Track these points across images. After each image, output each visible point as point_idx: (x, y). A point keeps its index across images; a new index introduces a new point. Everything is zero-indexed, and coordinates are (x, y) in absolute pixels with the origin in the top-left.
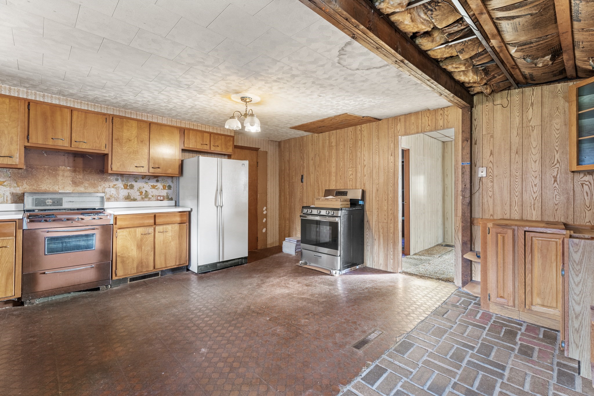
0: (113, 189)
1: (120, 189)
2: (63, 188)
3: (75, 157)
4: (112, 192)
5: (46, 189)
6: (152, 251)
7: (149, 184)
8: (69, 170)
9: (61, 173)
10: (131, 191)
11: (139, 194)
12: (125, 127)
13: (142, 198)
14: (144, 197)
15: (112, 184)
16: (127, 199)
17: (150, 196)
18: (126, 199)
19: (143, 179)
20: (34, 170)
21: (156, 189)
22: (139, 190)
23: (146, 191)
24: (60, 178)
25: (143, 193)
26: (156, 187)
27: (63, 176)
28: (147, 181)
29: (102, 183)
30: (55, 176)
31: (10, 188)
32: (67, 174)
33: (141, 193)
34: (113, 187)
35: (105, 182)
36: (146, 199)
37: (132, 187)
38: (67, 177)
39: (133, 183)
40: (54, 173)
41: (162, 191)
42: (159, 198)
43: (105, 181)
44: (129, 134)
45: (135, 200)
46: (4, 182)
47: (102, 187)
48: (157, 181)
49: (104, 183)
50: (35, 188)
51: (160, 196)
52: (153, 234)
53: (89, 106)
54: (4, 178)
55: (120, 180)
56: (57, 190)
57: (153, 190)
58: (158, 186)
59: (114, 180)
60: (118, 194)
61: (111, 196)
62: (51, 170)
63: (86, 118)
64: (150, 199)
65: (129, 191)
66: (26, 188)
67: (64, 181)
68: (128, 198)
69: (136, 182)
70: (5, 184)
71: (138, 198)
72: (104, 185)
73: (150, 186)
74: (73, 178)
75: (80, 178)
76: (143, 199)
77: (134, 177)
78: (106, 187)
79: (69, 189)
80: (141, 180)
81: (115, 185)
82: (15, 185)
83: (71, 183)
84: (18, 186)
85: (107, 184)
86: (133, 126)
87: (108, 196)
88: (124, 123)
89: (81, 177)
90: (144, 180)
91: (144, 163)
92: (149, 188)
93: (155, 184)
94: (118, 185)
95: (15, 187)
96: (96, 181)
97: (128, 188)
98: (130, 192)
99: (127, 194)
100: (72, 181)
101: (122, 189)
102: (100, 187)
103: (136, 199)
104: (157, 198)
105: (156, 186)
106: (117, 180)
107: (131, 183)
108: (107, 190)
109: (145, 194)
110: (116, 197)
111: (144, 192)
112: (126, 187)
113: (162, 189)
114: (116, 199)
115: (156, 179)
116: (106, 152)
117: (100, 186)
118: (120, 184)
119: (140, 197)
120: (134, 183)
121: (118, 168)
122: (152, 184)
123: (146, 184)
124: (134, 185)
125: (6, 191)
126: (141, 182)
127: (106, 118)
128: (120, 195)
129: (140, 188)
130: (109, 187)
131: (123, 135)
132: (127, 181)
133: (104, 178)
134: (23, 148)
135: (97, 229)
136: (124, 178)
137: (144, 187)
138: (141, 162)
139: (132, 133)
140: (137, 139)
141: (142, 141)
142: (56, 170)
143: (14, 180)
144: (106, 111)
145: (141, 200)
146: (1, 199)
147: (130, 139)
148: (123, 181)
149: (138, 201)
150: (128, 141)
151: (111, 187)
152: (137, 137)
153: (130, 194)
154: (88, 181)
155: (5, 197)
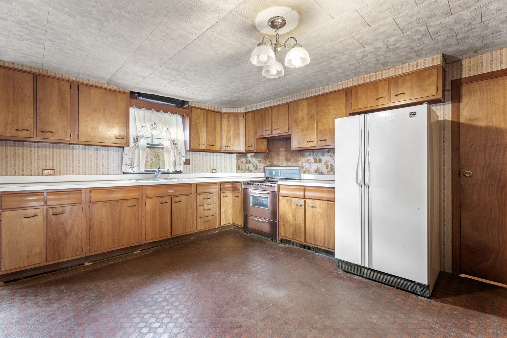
0: (307, 163)
1: (312, 163)
2: (282, 163)
3: (287, 140)
4: (307, 166)
5: (275, 164)
6: (303, 223)
8: (284, 150)
9: (281, 153)
10: (319, 165)
11: (326, 167)
12: (300, 108)
13: (328, 172)
14: (329, 170)
15: (306, 159)
19: (328, 152)
20: (271, 152)
22: (326, 164)
24: (280, 157)
25: (329, 167)
27: (282, 155)
28: (332, 154)
30: (278, 155)
31: (263, 164)
32: (283, 153)
33: (327, 166)
34: (307, 162)
36: (331, 173)
37: (320, 161)
38: (283, 155)
40: (278, 153)
43: (303, 157)
44: (302, 113)
45: (322, 173)
49: (302, 159)
50: (271, 163)
52: (304, 206)
53: (280, 100)
54: (261, 158)
56: (279, 164)
59: (308, 155)
60: (311, 167)
61: (306, 169)
62: (277, 151)
63: (278, 110)
64: (334, 173)
65: (318, 165)
66: (268, 164)
67: (282, 159)
68: (317, 171)
69: (323, 156)
70: (262, 162)
71: (325, 171)
74: (286, 156)
75: (289, 156)
77: (322, 152)
78: (303, 162)
79: (284, 164)
80: (327, 154)
81: (309, 160)
82: (265, 162)
83: (285, 159)
85: (303, 159)
86: (305, 105)
87: (304, 169)
88: (299, 105)
89: (290, 155)
90: (330, 154)
96: (297, 158)
97: (317, 162)
98: (319, 166)
99: (317, 168)
100: (286, 158)
101: (313, 163)
102: (299, 162)
103: (323, 173)
106: (310, 155)
107: (319, 157)
108: (304, 164)
109: (330, 167)
110: (309, 170)
111: (330, 166)
114: (309, 172)
116: (289, 133)
117: (300, 161)
118: (312, 159)
119: (326, 170)
120: (321, 157)
121: (296, 145)
123: (331, 157)
124: (322, 159)
125: (261, 166)
126: (328, 156)
127: (289, 106)
128: (312, 168)
129: (326, 162)
130: (305, 162)
131: (298, 116)
132: (316, 155)
133: (302, 154)
134: (255, 140)
135: (270, 194)
136: (315, 153)
137: (330, 160)
138: (311, 137)
139: (304, 112)
140: (308, 116)
141: (311, 117)
142: (279, 151)
143: (264, 159)
144: (289, 100)
145: (327, 173)
146: (260, 171)
147: (303, 118)
148: (313, 156)
149: (324, 174)
150: (302, 120)
151: (306, 161)
152: (308, 114)
153: (319, 167)
154: (293, 157)
155: (262, 169)
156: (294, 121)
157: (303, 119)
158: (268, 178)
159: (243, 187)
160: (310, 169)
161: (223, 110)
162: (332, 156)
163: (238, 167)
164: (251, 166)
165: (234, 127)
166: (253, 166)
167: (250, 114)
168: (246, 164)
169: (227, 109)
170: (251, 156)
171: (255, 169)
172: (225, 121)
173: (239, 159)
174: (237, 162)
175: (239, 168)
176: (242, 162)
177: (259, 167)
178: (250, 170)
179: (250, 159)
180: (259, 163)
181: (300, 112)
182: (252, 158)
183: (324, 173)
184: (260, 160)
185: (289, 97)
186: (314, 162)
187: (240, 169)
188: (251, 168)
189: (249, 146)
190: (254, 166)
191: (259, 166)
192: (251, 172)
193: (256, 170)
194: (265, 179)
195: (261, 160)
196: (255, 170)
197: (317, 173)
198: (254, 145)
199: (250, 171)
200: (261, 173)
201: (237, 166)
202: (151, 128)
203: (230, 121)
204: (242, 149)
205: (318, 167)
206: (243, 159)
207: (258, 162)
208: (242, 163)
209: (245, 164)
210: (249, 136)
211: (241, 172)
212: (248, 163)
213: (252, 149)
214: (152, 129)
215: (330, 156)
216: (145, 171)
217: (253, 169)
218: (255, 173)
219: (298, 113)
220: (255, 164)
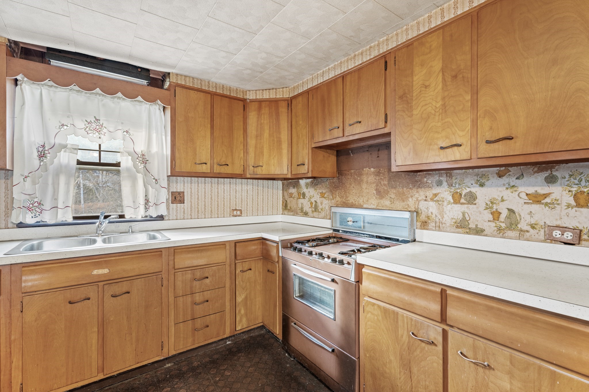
0: (431, 203)
1: (445, 203)
2: (368, 202)
3: (379, 150)
4: (431, 210)
5: (352, 202)
7: (521, 189)
8: (373, 172)
9: (364, 177)
11: (491, 217)
13: (500, 229)
14: (503, 225)
15: (430, 193)
16: (461, 227)
17: (523, 225)
18: (457, 227)
19: (500, 176)
20: (343, 177)
21: (546, 204)
22: (491, 208)
23: (511, 211)
24: (364, 186)
25: (503, 217)
26: (548, 200)
27: (367, 182)
28: (513, 181)
29: (414, 191)
30: (360, 182)
31: (328, 201)
32: (372, 178)
33: (496, 215)
34: (432, 200)
35: (419, 190)
36: (510, 233)
37: (472, 198)
38: (371, 183)
39: (473, 190)
40: (359, 178)
41: (572, 212)
42: (557, 234)
43: (419, 187)
44: (424, 72)
45: (479, 232)
46: (325, 193)
47: (414, 199)
48: (551, 180)
49: (417, 192)
50: (345, 201)
51: (564, 229)
52: (440, 348)
54: (325, 189)
55: (445, 184)
56: (362, 203)
57: (535, 207)
58: (553, 196)
59: (434, 184)
60: (442, 213)
61: (428, 218)
62: (356, 175)
63: (359, 78)
64: (522, 234)
65: (464, 208)
66: (338, 201)
67: (368, 191)
68: (462, 225)
69: (482, 185)
70: (326, 196)
71: (490, 227)
72: (417, 195)
73: (523, 195)
74: (377, 185)
75: (385, 185)
76: (500, 232)
77: (477, 175)
78: (420, 198)
79: (373, 203)
80: (494, 180)
81: (436, 195)
82: (331, 197)
83: (375, 192)
84: (333, 199)
85: (421, 194)
87: (423, 217)
89: (386, 183)
90: (505, 180)
91: (461, 133)
92: (522, 201)
93: (543, 190)
94: (442, 196)
95: (331, 200)
96: (405, 189)
97: (462, 201)
98: (466, 210)
99: (460, 216)
100: (376, 190)
101: (449, 203)
102: (410, 200)
103: (482, 231)
104: (551, 234)
105: (546, 196)
106: (439, 184)
107: (468, 190)
108: (423, 206)
109: (508, 217)
110: (437, 220)
111: (504, 213)
112: (457, 199)
113: (569, 206)
114: (438, 224)
115: (546, 174)
116: (386, 130)
117: (412, 197)
118: (445, 192)
119: (493, 224)
120: (476, 189)
121: (405, 158)
122: (531, 190)
123: (509, 191)
124: (478, 194)
125: (325, 204)
126: (497, 186)
127: (386, 62)
128: (445, 216)
129: (492, 203)
130: (426, 200)
131: (413, 81)
132: (460, 184)
133: (417, 181)
134: (310, 151)
135: (336, 283)
136: (454, 178)
137: (505, 198)
139: (431, 67)
140: (443, 74)
141: (455, 77)
142: (360, 175)
143: (331, 191)
144: (386, 47)
145: (495, 233)
146: (323, 214)
147: (427, 83)
148: (450, 185)
149: (486, 235)
150: (424, 89)
151: (428, 198)
152: (443, 70)
153: (466, 215)
154: (395, 188)
155: (326, 212)
156: (401, 97)
157: (426, 87)
158: (338, 231)
159: (281, 255)
160: (439, 217)
161: (248, 95)
162: (513, 186)
163: (284, 205)
164: (305, 203)
165: (270, 128)
166: (309, 203)
167: (300, 99)
168: (298, 199)
169: (256, 93)
170: (307, 185)
171: (314, 209)
172: (252, 117)
173: (286, 190)
174: (283, 196)
175: (286, 206)
176: (291, 195)
177: (320, 207)
178: (304, 211)
179: (304, 190)
180: (321, 199)
181: (417, 69)
182: (307, 188)
183: (485, 233)
184: (322, 192)
185: (387, 40)
186: (452, 201)
187: (289, 208)
188: (307, 208)
189: (298, 165)
190: (311, 203)
191: (322, 203)
192: (306, 214)
193: (315, 211)
194: (331, 231)
195: (324, 192)
196: (313, 211)
197: (460, 230)
199: (304, 213)
200: (323, 218)
201: (283, 202)
202: (87, 129)
203: (263, 116)
204: (285, 172)
205: (464, 214)
206: (293, 190)
207: (319, 196)
208: (291, 197)
209: (296, 198)
210: (298, 144)
211: (289, 213)
212: (301, 197)
213: (303, 170)
214: (90, 132)
215: (507, 186)
216: (75, 218)
217: (310, 209)
218: (314, 217)
219: (412, 74)
220: (313, 200)
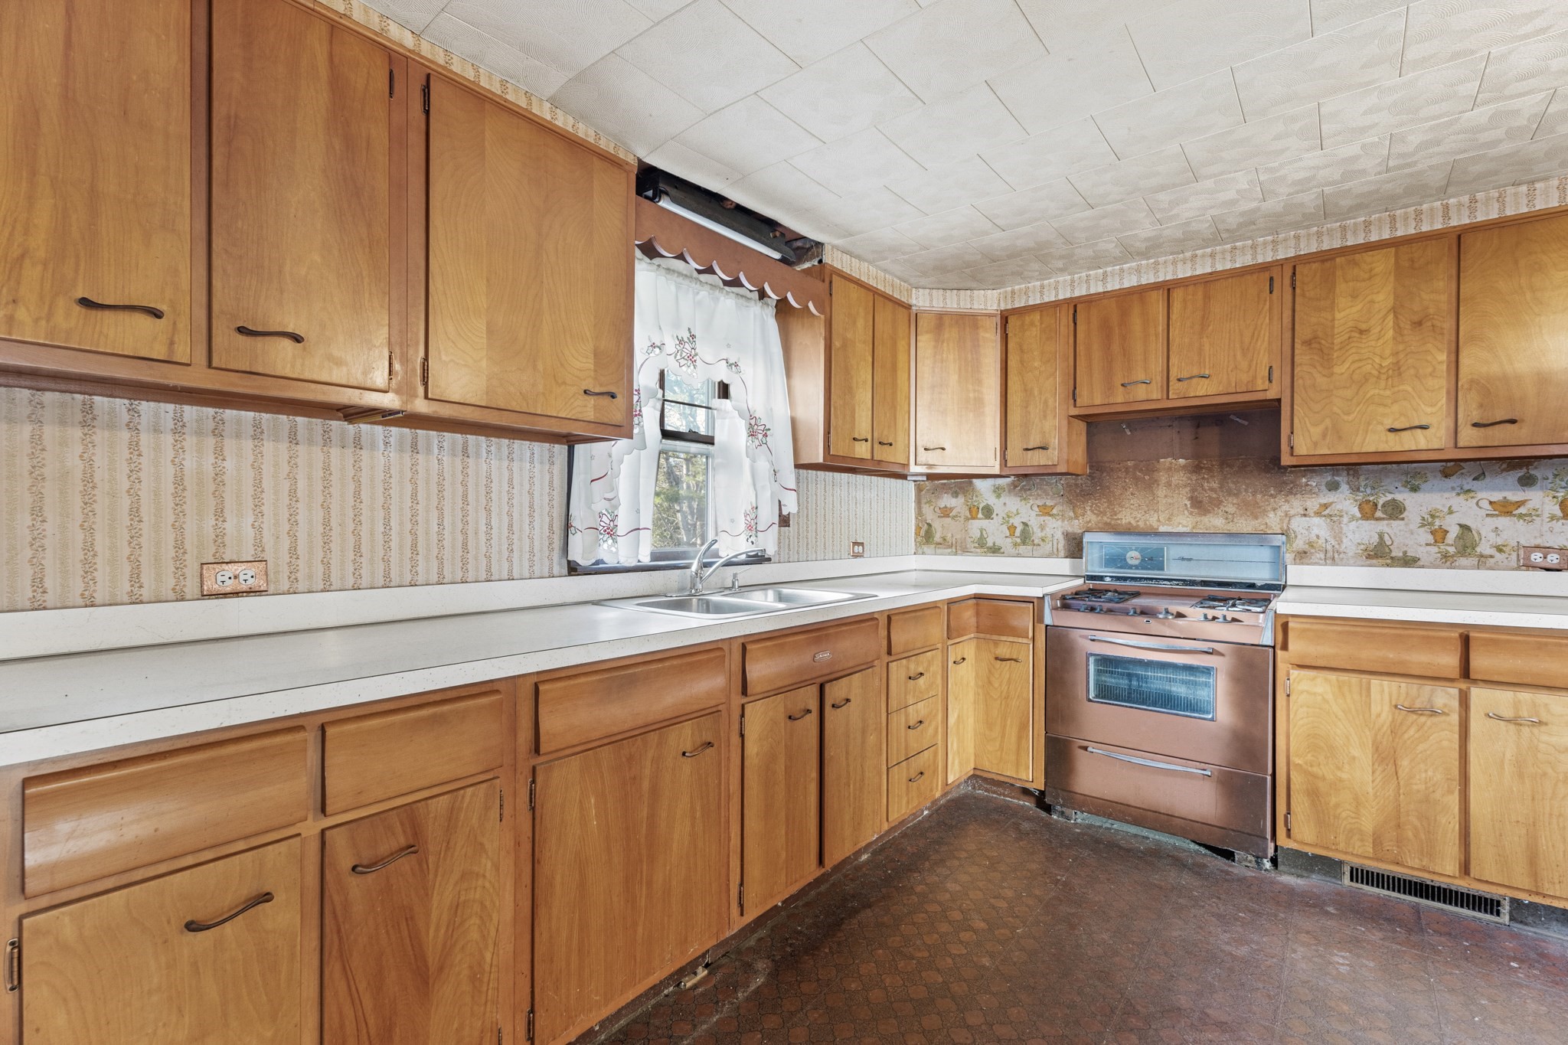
0: (1316, 520)
1: (1345, 519)
2: (1169, 519)
4: (1316, 531)
5: (1130, 523)
6: (1450, 792)
7: (1480, 495)
8: (1184, 467)
9: (1163, 477)
10: (1394, 530)
11: (1430, 539)
12: (1341, 287)
13: (1445, 556)
14: (1452, 550)
15: (1313, 503)
16: (1376, 556)
17: (1484, 548)
18: (1369, 557)
19: (1446, 475)
20: (1105, 474)
21: (1521, 516)
22: (1431, 524)
23: (1465, 528)
24: (1161, 492)
25: (1451, 537)
26: (1522, 510)
27: (1169, 484)
28: (1468, 484)
29: (1280, 500)
30: (1150, 486)
31: (1063, 521)
32: (1179, 478)
33: (1440, 535)
34: (1318, 514)
35: (1291, 498)
36: (1463, 561)
37: (1395, 511)
38: (1178, 486)
39: (1399, 497)
40: (1147, 477)
41: (1558, 525)
42: (1537, 557)
43: (1290, 492)
44: (1359, 307)
45: (1409, 562)
46: (1052, 507)
47: (1280, 513)
48: (1527, 482)
49: (1287, 501)
50: (1109, 521)
51: (1546, 550)
53: (1218, 257)
54: (1052, 498)
55: (1344, 487)
56: (1155, 525)
57: (1503, 522)
58: (1530, 505)
59: (1323, 488)
60: (1338, 537)
61: (1311, 544)
62: (1141, 471)
63: (1207, 297)
64: (1482, 562)
65: (1383, 526)
66: (1090, 521)
67: (1170, 500)
68: (1379, 553)
69: (1415, 489)
70: (1055, 511)
71: (1427, 553)
72: (1286, 507)
73: (1485, 504)
74: (1193, 490)
75: (1212, 489)
76: (1447, 560)
77: (1407, 473)
78: (1292, 512)
79: (1185, 522)
80: (1439, 482)
81: (1326, 506)
82: (1072, 514)
83: (1188, 503)
84: (1076, 517)
85: (1296, 504)
86: (1376, 271)
87: (1299, 544)
88: (1339, 273)
89: (1215, 485)
90: (1454, 481)
91: (1429, 410)
92: (1484, 513)
93: (1514, 496)
94: (1339, 507)
95: (1071, 519)
96: (1259, 496)
97: (1379, 514)
98: (1386, 529)
99: (1375, 539)
100: (1191, 499)
101: (1353, 518)
102: (1271, 515)
103: (1416, 560)
104: (1527, 558)
105: (1520, 504)
106: (1333, 487)
107: (1389, 497)
108: (1298, 524)
109: (1459, 537)
110: (1329, 548)
111: (1454, 532)
112: (1368, 511)
113: (1553, 518)
114: (1330, 554)
115: (1521, 473)
116: (1271, 395)
117: (1274, 510)
118: (1344, 501)
119: (1435, 549)
120: (1404, 497)
121: (1316, 444)
122: (1497, 496)
123: (1462, 497)
124: (1407, 504)
125: (1056, 528)
126: (1441, 490)
127: (1271, 279)
128: (1345, 540)
129: (1433, 516)
130: (1305, 515)
131: (1333, 320)
132: (1373, 488)
133: (1284, 483)
134: (1065, 422)
135: (1222, 655)
136: (1362, 478)
137: (1454, 508)
138: (1416, 410)
139: (1372, 302)
140: (1396, 317)
141: (1420, 323)
142: (1151, 470)
143: (1070, 502)
144: (1271, 254)
145: (1438, 562)
146: (1047, 548)
147: (1364, 326)
148: (1356, 489)
149: (1423, 567)
150: (1357, 335)
151: (1310, 512)
152: (1395, 310)
153: (1386, 538)
154: (1236, 495)
155: (1055, 544)
156: (1308, 343)
157: (1361, 332)
158: (1101, 578)
159: (1048, 620)
160: (1333, 542)
161: (914, 296)
162: (1469, 491)
163: (922, 533)
164: (995, 531)
165: (960, 369)
166: (1005, 527)
167: (1037, 317)
168: (967, 519)
169: (931, 295)
170: (998, 491)
171: (1019, 540)
172: (924, 346)
173: (929, 502)
174: (919, 513)
175: (926, 537)
176: (945, 512)
177: (1037, 534)
178: (990, 544)
179: (989, 499)
180: (1042, 518)
181: (1342, 301)
182: (999, 496)
183: (1420, 563)
184: (1045, 505)
185: (1273, 241)
186: (1359, 515)
187: (937, 538)
188: (998, 538)
189: (1027, 449)
190: (1012, 529)
191: (1042, 528)
192: (996, 551)
193: (1024, 543)
194: (1080, 581)
195: (1049, 503)
196: (1015, 545)
197: (1374, 561)
198: (1054, 442)
199: (990, 548)
200: (1049, 556)
201: (918, 528)
202: (678, 357)
203: (945, 344)
204: (990, 462)
205: (1381, 536)
206: (952, 502)
207: (1033, 514)
208: (948, 516)
209: (962, 519)
210: (1026, 407)
211: (938, 551)
212: (980, 515)
213: (1043, 459)
214: (683, 362)
215: (1458, 490)
217: (1009, 540)
218: (1018, 555)
219: (1332, 307)
220: (1016, 522)
